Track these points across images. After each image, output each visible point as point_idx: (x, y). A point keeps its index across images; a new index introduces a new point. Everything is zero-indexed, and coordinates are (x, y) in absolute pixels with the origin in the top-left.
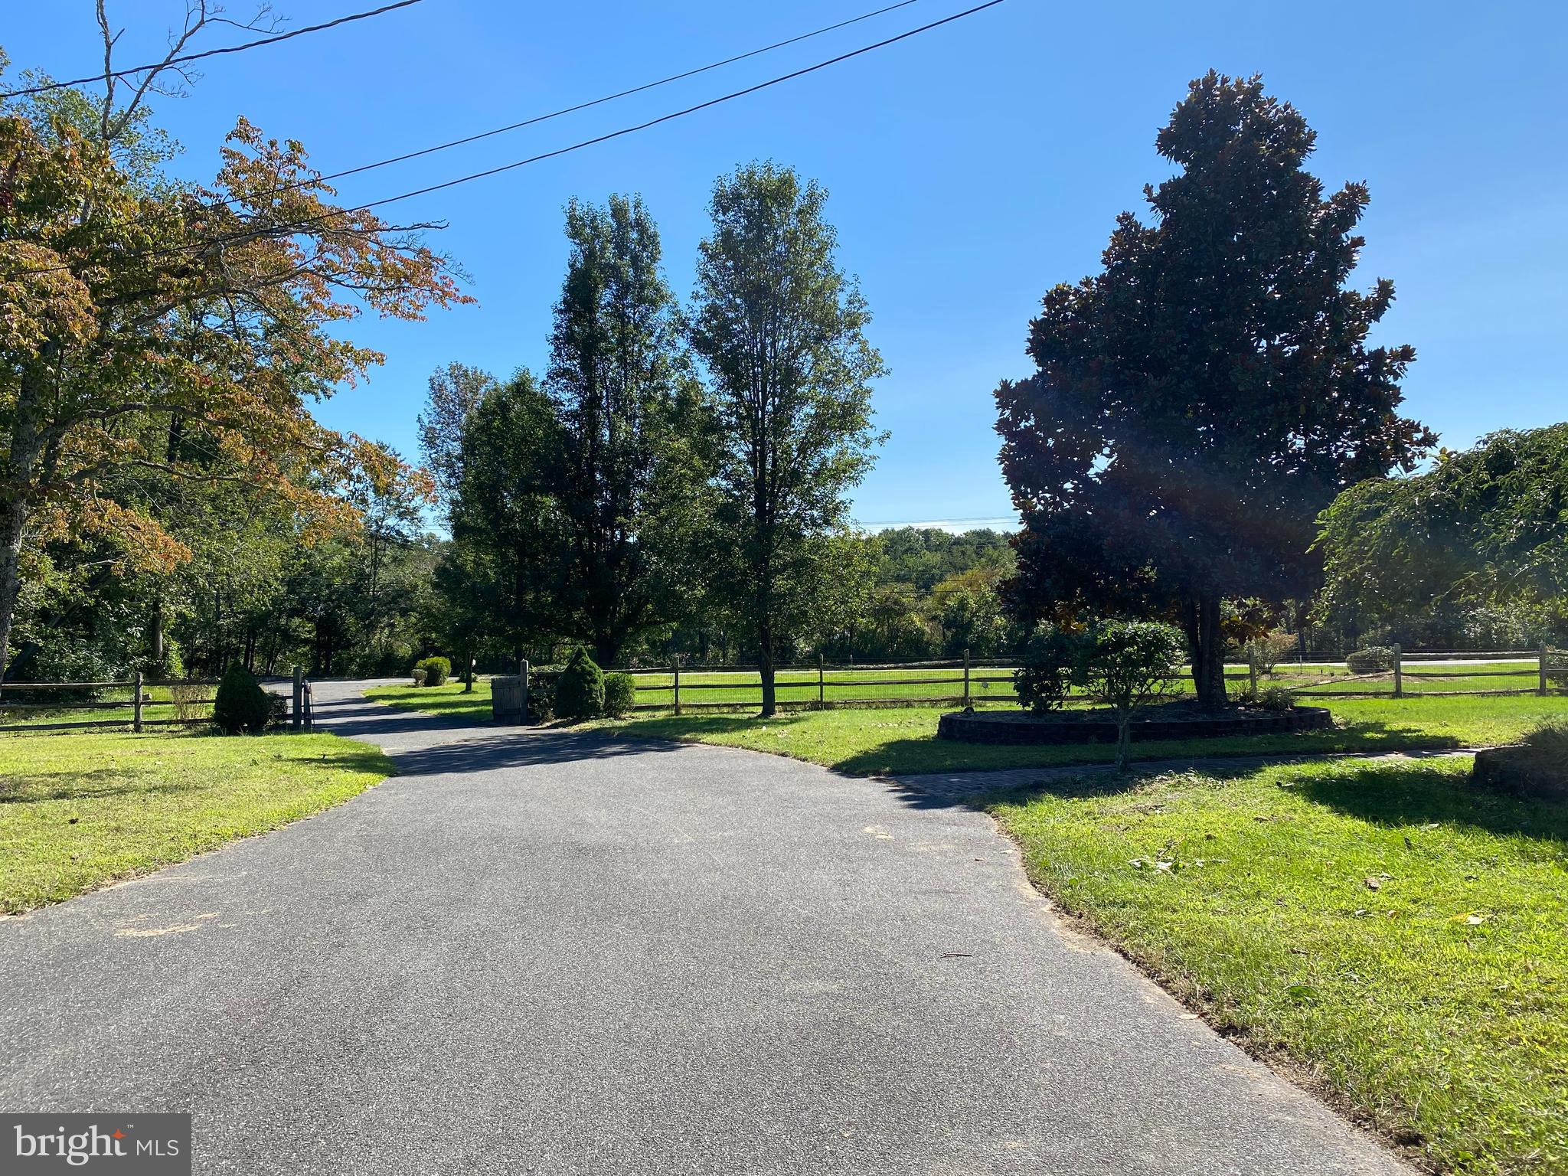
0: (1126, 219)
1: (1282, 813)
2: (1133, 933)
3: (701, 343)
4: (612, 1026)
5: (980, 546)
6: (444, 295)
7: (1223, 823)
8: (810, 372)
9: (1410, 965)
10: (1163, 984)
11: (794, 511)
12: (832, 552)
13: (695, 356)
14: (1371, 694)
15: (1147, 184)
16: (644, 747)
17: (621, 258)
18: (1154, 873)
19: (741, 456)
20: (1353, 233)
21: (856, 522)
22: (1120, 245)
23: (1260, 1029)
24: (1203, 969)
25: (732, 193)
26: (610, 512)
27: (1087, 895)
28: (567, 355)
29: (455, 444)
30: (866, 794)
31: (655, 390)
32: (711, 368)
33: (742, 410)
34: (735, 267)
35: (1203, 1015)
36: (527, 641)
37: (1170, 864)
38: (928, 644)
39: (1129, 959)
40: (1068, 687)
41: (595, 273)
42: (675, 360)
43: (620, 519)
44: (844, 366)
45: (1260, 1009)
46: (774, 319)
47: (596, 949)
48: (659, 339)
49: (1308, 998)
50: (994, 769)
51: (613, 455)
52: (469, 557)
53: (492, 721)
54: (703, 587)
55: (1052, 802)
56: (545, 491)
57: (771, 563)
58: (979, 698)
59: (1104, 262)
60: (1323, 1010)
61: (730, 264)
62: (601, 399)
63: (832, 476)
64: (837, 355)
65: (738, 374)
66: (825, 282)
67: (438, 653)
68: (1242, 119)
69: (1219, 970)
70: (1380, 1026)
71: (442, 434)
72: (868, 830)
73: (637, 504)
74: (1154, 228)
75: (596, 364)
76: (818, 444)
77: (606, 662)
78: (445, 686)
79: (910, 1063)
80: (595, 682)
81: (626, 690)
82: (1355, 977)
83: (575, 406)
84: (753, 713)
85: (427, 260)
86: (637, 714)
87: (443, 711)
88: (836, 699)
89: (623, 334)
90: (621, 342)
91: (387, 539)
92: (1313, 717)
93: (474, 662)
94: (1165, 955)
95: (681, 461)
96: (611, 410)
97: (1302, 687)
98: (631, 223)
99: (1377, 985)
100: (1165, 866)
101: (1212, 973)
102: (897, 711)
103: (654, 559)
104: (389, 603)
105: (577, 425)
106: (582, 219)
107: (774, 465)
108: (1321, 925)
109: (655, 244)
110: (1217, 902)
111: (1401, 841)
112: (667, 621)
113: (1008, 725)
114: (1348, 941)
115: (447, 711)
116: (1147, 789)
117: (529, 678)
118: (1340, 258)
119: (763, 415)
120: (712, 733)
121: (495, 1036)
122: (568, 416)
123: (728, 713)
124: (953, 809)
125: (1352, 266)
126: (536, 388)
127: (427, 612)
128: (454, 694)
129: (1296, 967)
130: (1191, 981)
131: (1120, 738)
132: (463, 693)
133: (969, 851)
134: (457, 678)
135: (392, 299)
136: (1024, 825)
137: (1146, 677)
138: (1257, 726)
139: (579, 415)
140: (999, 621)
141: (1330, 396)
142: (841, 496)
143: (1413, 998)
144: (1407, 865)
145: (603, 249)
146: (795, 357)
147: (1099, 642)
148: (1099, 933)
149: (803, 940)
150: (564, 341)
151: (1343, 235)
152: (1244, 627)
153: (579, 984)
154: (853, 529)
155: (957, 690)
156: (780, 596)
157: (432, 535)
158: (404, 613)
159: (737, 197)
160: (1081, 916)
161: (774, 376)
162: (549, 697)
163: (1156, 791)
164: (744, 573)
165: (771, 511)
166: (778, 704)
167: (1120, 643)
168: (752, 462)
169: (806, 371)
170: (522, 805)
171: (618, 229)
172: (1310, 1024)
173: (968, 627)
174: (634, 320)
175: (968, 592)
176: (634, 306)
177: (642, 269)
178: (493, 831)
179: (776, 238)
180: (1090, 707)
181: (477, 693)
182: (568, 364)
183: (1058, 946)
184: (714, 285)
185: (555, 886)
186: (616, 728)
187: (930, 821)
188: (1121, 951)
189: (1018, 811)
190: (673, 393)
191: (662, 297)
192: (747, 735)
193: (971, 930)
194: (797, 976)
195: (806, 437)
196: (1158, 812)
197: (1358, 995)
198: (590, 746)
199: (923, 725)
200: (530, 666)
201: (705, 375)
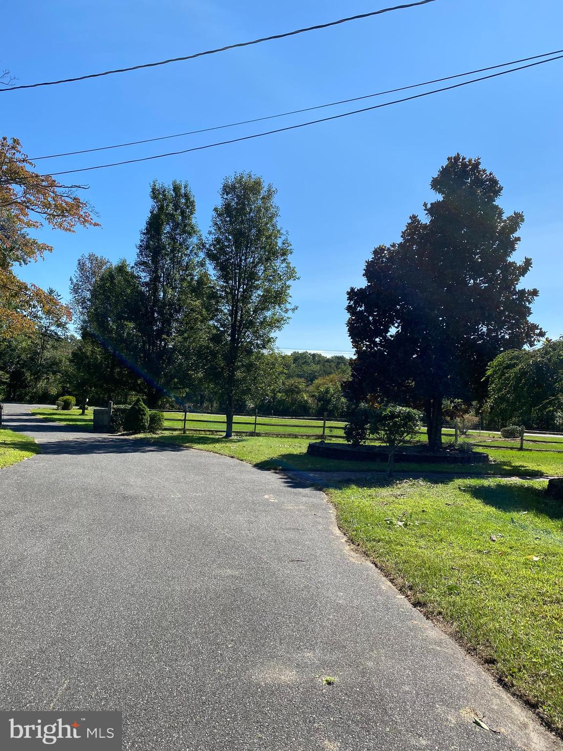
0: (414, 218)
1: (458, 502)
2: (381, 555)
3: (210, 256)
4: (125, 586)
5: (338, 363)
6: (85, 221)
7: (431, 505)
8: (262, 275)
9: (504, 578)
10: (392, 581)
11: (249, 340)
12: (265, 361)
13: (207, 262)
14: (509, 448)
15: (425, 203)
16: (164, 448)
17: (176, 211)
18: (396, 526)
19: (226, 311)
20: (516, 235)
21: (278, 348)
22: (410, 229)
23: (432, 605)
24: (410, 574)
25: (232, 186)
26: (160, 332)
27: (362, 535)
28: (145, 255)
29: (88, 292)
30: (268, 479)
31: (188, 276)
32: (214, 268)
33: (228, 290)
34: (230, 221)
35: (407, 596)
36: (113, 391)
37: (403, 523)
38: (310, 408)
39: (377, 567)
40: (369, 434)
41: (163, 217)
42: (198, 262)
43: (164, 336)
44: (278, 274)
45: (434, 595)
46: (247, 247)
47: (124, 547)
48: (191, 251)
49: (455, 591)
50: (330, 471)
51: (164, 305)
52: (88, 349)
53: (91, 430)
54: (202, 373)
55: (354, 489)
56: (129, 319)
57: (236, 364)
58: (329, 436)
59: (402, 236)
60: (461, 597)
61: (228, 219)
62: (161, 277)
63: (269, 325)
64: (275, 268)
65: (228, 272)
66: (272, 233)
67: (70, 394)
68: (470, 177)
69: (417, 575)
70: (486, 606)
71: (82, 287)
72: (266, 497)
73: (173, 330)
74: (427, 223)
75: (159, 261)
76: (263, 309)
77: (152, 406)
78: (72, 410)
79: (266, 613)
80: (145, 415)
81: (160, 420)
82: (478, 582)
83: (148, 279)
84: (221, 435)
85: (77, 203)
86: (165, 432)
87: (69, 423)
88: (262, 432)
89: (174, 248)
90: (172, 251)
91: (50, 336)
92: (480, 457)
93: (87, 400)
94: (394, 566)
95: (197, 311)
96: (165, 283)
97: (478, 442)
98: (182, 195)
99: (487, 587)
100: (401, 524)
101: (414, 577)
102: (290, 440)
103: (180, 357)
104: (48, 367)
105: (147, 289)
106: (158, 190)
107: (241, 317)
108: (467, 557)
109: (193, 206)
110: (422, 543)
111: (509, 519)
112: (184, 388)
113: (340, 450)
114: (478, 565)
115: (71, 423)
116: (399, 486)
117: (112, 410)
118: (510, 246)
119: (238, 293)
120: (199, 444)
121: (66, 588)
122: (143, 284)
123: (209, 434)
124: (308, 489)
125: (514, 250)
126: (129, 269)
127: (66, 374)
128: (76, 415)
129: (452, 576)
130: (404, 580)
131: (389, 460)
132: (80, 415)
133: (312, 510)
134: (78, 407)
135: (59, 220)
136: (340, 499)
137: (403, 433)
138: (454, 460)
139: (149, 284)
140: (343, 400)
141: (499, 309)
142: (272, 335)
143: (503, 594)
144: (510, 530)
145: (168, 205)
146: (255, 267)
147: (383, 415)
148: (366, 554)
149: (225, 549)
150: (144, 248)
151: (511, 236)
152: (453, 412)
153: (112, 564)
154: (276, 351)
155: (319, 432)
156: (238, 380)
157: (73, 336)
158: (54, 373)
159: (233, 188)
160: (358, 545)
161: (245, 275)
162: (121, 420)
163: (403, 487)
164: (222, 368)
165: (238, 339)
166: (234, 432)
167: (393, 416)
168: (231, 315)
169: (260, 274)
170: (100, 473)
171: (176, 197)
172: (454, 604)
173: (329, 401)
174: (180, 241)
175: (330, 385)
176: (180, 235)
177: (186, 217)
178: (83, 485)
179: (251, 210)
180: (379, 445)
181: (87, 415)
182: (145, 259)
183: (346, 559)
184: (220, 228)
185: (110, 514)
186: (153, 438)
187: (296, 494)
188: (375, 563)
189: (338, 492)
190: (196, 278)
191: (194, 232)
192: (216, 447)
193: (306, 548)
194: (220, 566)
195: (257, 305)
196: (402, 497)
197: (478, 591)
198: (138, 446)
199: (300, 447)
200: (113, 405)
201: (212, 271)
